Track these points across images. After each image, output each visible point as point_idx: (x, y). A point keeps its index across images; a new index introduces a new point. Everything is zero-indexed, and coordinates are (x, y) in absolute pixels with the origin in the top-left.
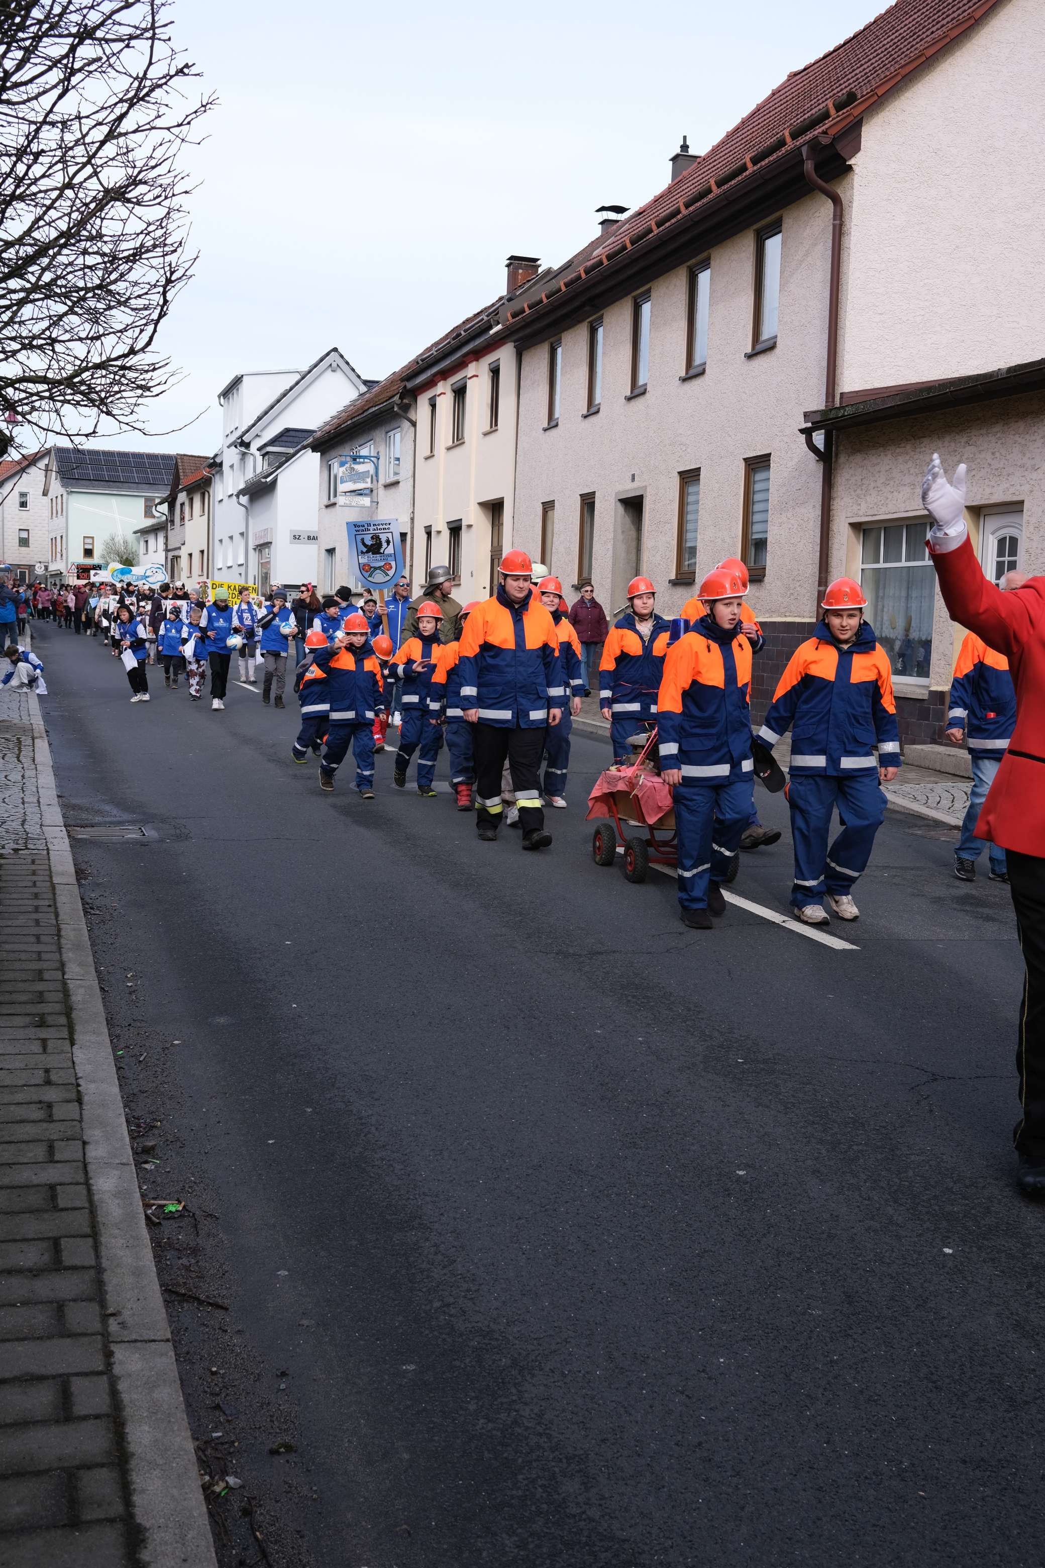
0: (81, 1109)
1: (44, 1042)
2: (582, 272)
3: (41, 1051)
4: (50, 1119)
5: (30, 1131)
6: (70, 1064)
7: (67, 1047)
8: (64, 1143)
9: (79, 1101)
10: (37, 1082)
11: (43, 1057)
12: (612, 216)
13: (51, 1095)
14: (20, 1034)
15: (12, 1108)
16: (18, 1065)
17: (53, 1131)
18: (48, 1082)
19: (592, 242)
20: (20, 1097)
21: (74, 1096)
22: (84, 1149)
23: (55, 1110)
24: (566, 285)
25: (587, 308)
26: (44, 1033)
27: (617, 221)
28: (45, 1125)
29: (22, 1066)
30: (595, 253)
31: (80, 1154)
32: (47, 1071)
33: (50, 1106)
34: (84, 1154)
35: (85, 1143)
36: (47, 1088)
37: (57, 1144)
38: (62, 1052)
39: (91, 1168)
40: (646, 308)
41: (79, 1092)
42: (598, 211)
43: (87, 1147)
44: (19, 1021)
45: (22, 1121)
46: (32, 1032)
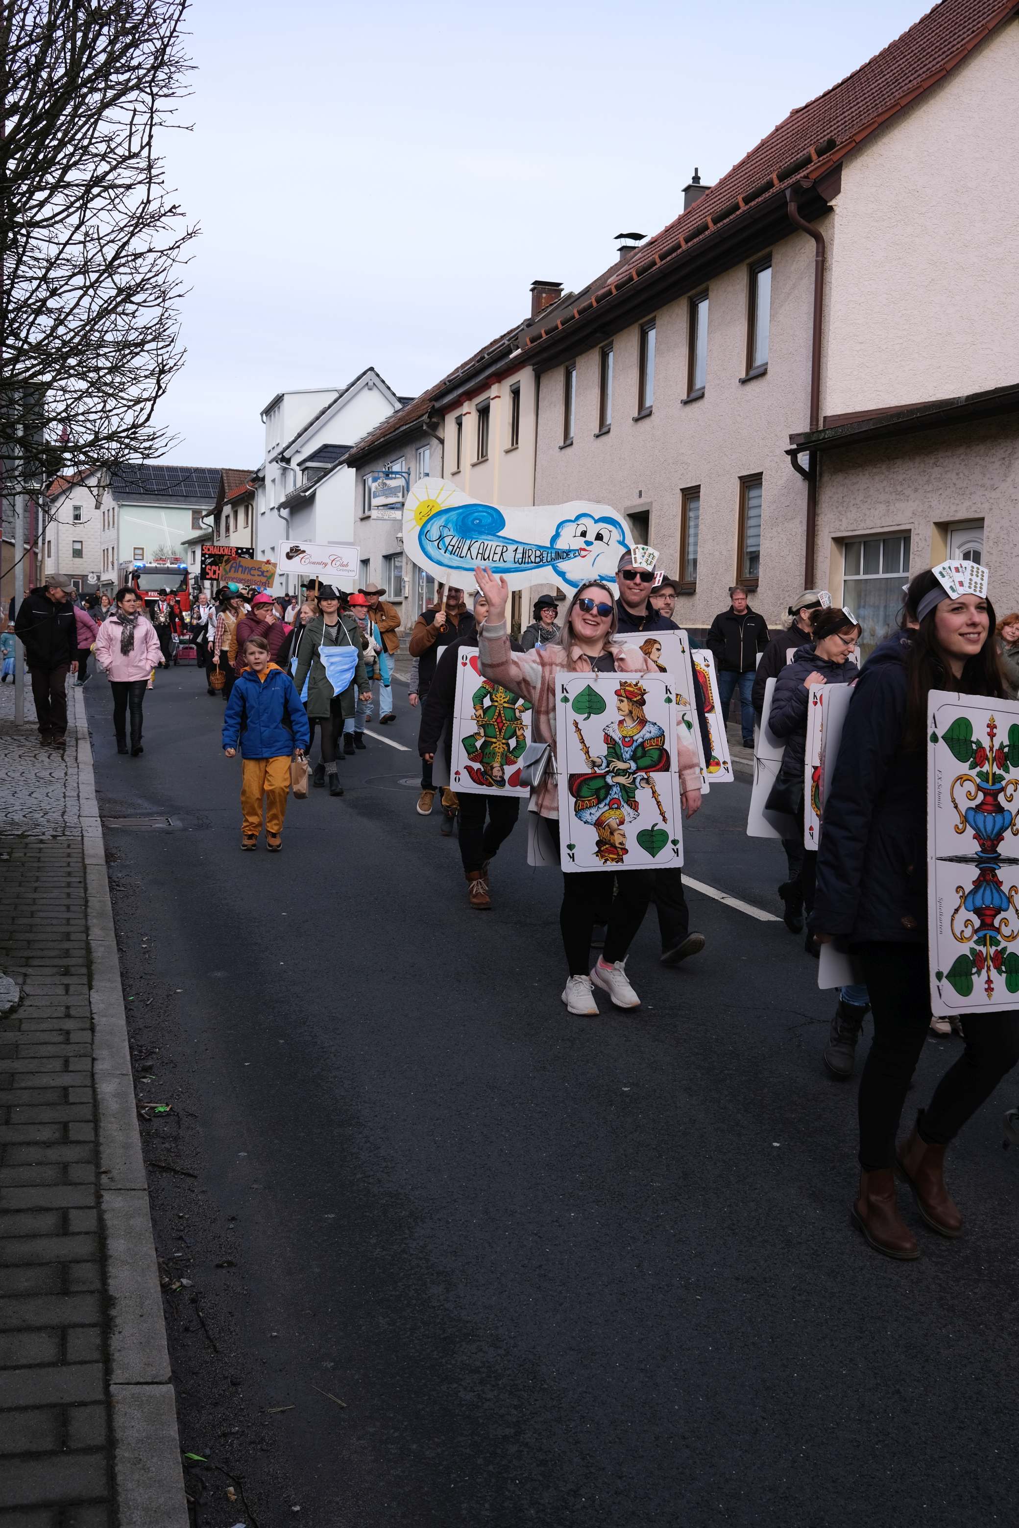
0: (93, 1035)
1: (67, 987)
2: (593, 300)
3: (64, 993)
4: (67, 1042)
5: (51, 1050)
6: (87, 1003)
7: (85, 989)
8: (76, 1059)
9: (92, 1029)
10: (60, 1016)
11: (65, 998)
12: (630, 242)
13: (69, 1025)
14: (48, 980)
15: (38, 1034)
16: (44, 1003)
17: (69, 1050)
18: (68, 1016)
19: (612, 268)
20: (44, 1026)
21: (88, 1025)
22: (93, 1063)
23: (71, 1036)
24: (580, 313)
25: (598, 335)
26: (66, 980)
27: (634, 248)
28: (63, 1046)
29: (48, 1004)
30: (610, 281)
31: (89, 1067)
32: (68, 1007)
33: (68, 1033)
34: (93, 1066)
35: (94, 1059)
36: (67, 1020)
37: (71, 1059)
38: (81, 994)
39: (96, 1076)
40: (652, 335)
41: (92, 1023)
42: (617, 238)
43: (96, 1062)
44: (48, 971)
45: (46, 1043)
46: (57, 979)
